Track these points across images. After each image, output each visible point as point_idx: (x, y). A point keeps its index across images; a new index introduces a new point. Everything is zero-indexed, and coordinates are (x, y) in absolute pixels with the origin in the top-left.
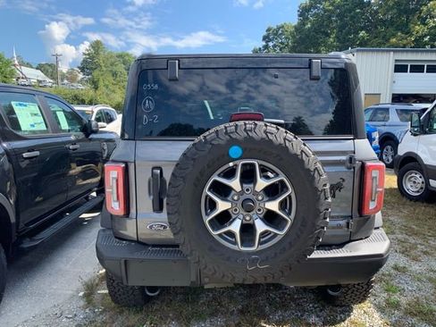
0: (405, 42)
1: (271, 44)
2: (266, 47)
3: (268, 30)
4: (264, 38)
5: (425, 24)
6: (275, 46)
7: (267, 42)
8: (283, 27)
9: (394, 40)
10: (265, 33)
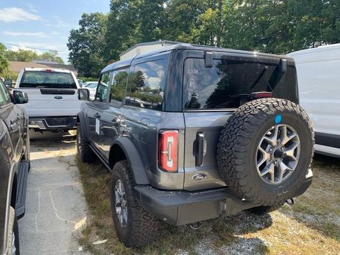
0: (187, 39)
1: (86, 28)
2: (82, 30)
3: (84, 16)
4: (81, 23)
5: (199, 29)
6: (90, 30)
7: (83, 26)
8: (96, 15)
9: (181, 37)
10: (81, 19)
